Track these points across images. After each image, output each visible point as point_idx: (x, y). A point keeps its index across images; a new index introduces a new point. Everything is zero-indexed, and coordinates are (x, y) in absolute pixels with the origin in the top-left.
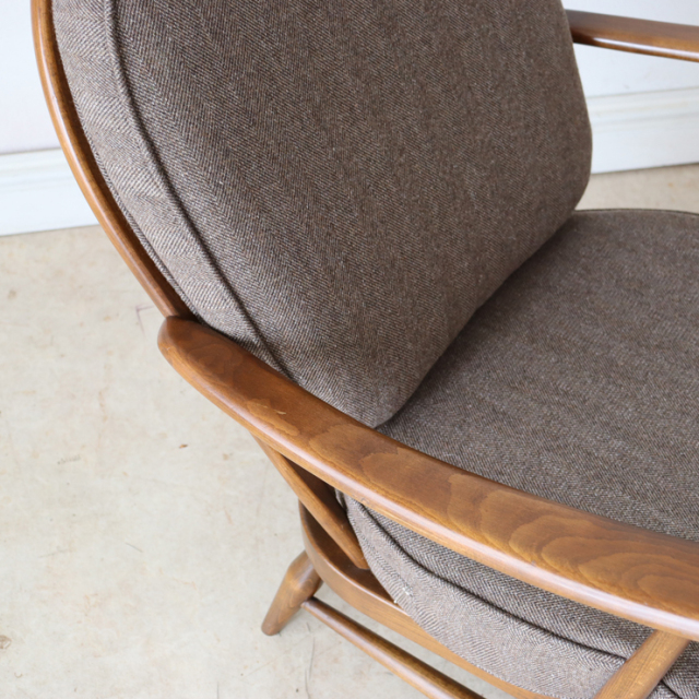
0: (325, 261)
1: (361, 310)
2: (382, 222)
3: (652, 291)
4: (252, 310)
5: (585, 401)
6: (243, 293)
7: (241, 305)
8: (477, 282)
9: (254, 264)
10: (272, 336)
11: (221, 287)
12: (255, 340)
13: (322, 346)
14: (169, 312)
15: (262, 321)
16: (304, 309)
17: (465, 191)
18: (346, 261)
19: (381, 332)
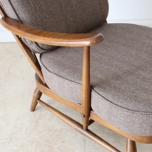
0: (34, 6)
1: (43, 19)
2: (49, 3)
3: (117, 34)
4: (17, 13)
5: (96, 49)
6: (16, 8)
7: (15, 11)
8: (75, 25)
9: (18, 2)
10: (22, 19)
11: (11, 6)
12: (18, 19)
13: (32, 23)
14: (3, 16)
15: (20, 15)
16: (29, 14)
17: (72, 4)
18: (39, 7)
19: (48, 25)
